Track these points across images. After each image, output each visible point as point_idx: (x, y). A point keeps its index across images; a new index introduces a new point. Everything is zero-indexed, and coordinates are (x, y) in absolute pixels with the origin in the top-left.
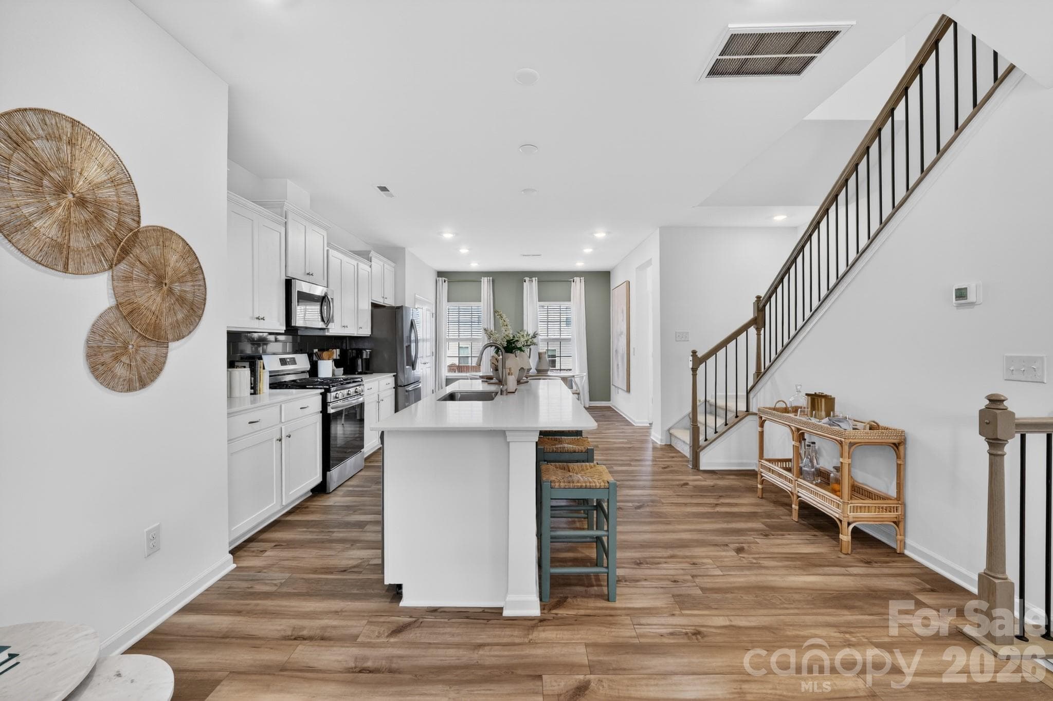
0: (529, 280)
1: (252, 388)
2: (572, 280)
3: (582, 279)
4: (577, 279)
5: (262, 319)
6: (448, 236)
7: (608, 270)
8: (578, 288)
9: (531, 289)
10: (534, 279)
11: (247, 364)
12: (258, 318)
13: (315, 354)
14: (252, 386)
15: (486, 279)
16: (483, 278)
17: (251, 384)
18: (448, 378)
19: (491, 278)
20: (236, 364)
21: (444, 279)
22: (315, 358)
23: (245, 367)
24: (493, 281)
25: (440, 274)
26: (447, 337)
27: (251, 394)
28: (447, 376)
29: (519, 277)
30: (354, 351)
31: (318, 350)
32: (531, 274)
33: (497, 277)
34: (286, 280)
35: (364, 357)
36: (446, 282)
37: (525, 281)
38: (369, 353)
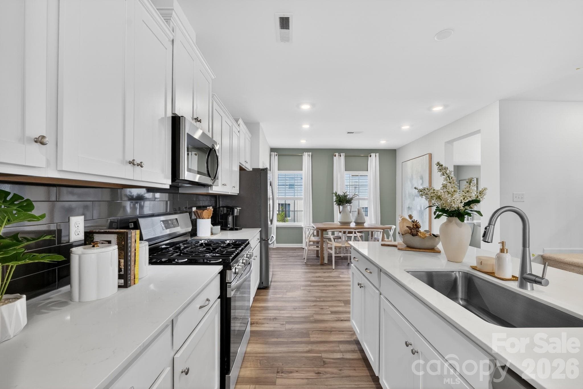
0: (339, 155)
1: (120, 277)
2: (369, 155)
3: (377, 154)
4: (373, 155)
5: (138, 165)
6: (306, 107)
7: (395, 149)
8: (374, 161)
9: (339, 162)
10: (342, 154)
11: (113, 238)
12: (132, 163)
13: (194, 212)
14: (122, 273)
15: (307, 153)
16: (304, 153)
17: (120, 270)
18: (277, 226)
19: (311, 153)
20: (97, 238)
21: (275, 153)
22: (194, 217)
23: (109, 242)
24: (312, 156)
25: (272, 150)
26: (277, 196)
27: (120, 287)
28: (277, 225)
29: (331, 152)
30: (225, 209)
31: (196, 209)
32: (340, 151)
33: (315, 152)
34: (172, 117)
35: (235, 214)
36: (277, 156)
37: (335, 156)
38: (239, 210)
